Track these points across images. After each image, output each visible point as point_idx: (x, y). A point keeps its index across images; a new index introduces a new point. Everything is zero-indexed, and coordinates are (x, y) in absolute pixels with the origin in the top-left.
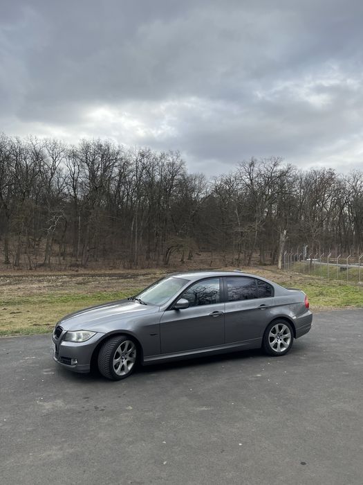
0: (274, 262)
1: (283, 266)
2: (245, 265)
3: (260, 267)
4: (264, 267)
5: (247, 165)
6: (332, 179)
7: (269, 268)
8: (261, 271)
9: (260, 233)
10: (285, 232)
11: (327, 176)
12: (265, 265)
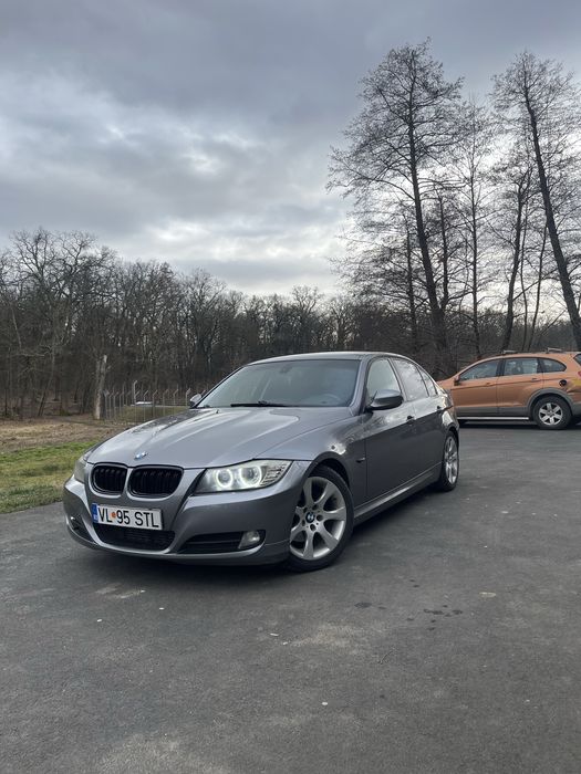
0: (86, 409)
1: (102, 415)
2: (34, 417)
3: (62, 418)
4: (69, 418)
5: (30, 241)
6: (169, 280)
7: (79, 418)
8: (66, 424)
9: (59, 360)
10: (105, 358)
11: (160, 274)
12: (69, 415)
